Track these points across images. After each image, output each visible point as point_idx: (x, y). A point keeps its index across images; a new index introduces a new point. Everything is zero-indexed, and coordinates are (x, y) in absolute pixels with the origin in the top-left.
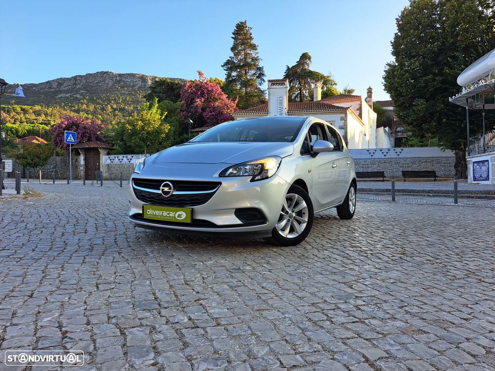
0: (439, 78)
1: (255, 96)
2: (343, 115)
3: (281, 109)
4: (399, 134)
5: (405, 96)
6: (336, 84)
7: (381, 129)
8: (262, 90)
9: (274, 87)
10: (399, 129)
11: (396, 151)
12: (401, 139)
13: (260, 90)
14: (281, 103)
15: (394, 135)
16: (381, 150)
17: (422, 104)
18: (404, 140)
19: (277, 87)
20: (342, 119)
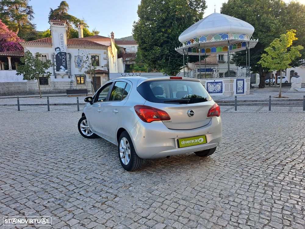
0: (166, 35)
1: (28, 28)
2: (106, 51)
3: (62, 42)
4: (128, 62)
5: (147, 43)
6: (88, 27)
7: (121, 59)
8: (33, 24)
9: (55, 26)
10: (127, 59)
11: (130, 75)
12: (129, 65)
13: (30, 24)
14: (62, 38)
15: (125, 63)
16: (122, 74)
17: (159, 49)
18: (131, 66)
19: (57, 26)
20: (105, 53)
